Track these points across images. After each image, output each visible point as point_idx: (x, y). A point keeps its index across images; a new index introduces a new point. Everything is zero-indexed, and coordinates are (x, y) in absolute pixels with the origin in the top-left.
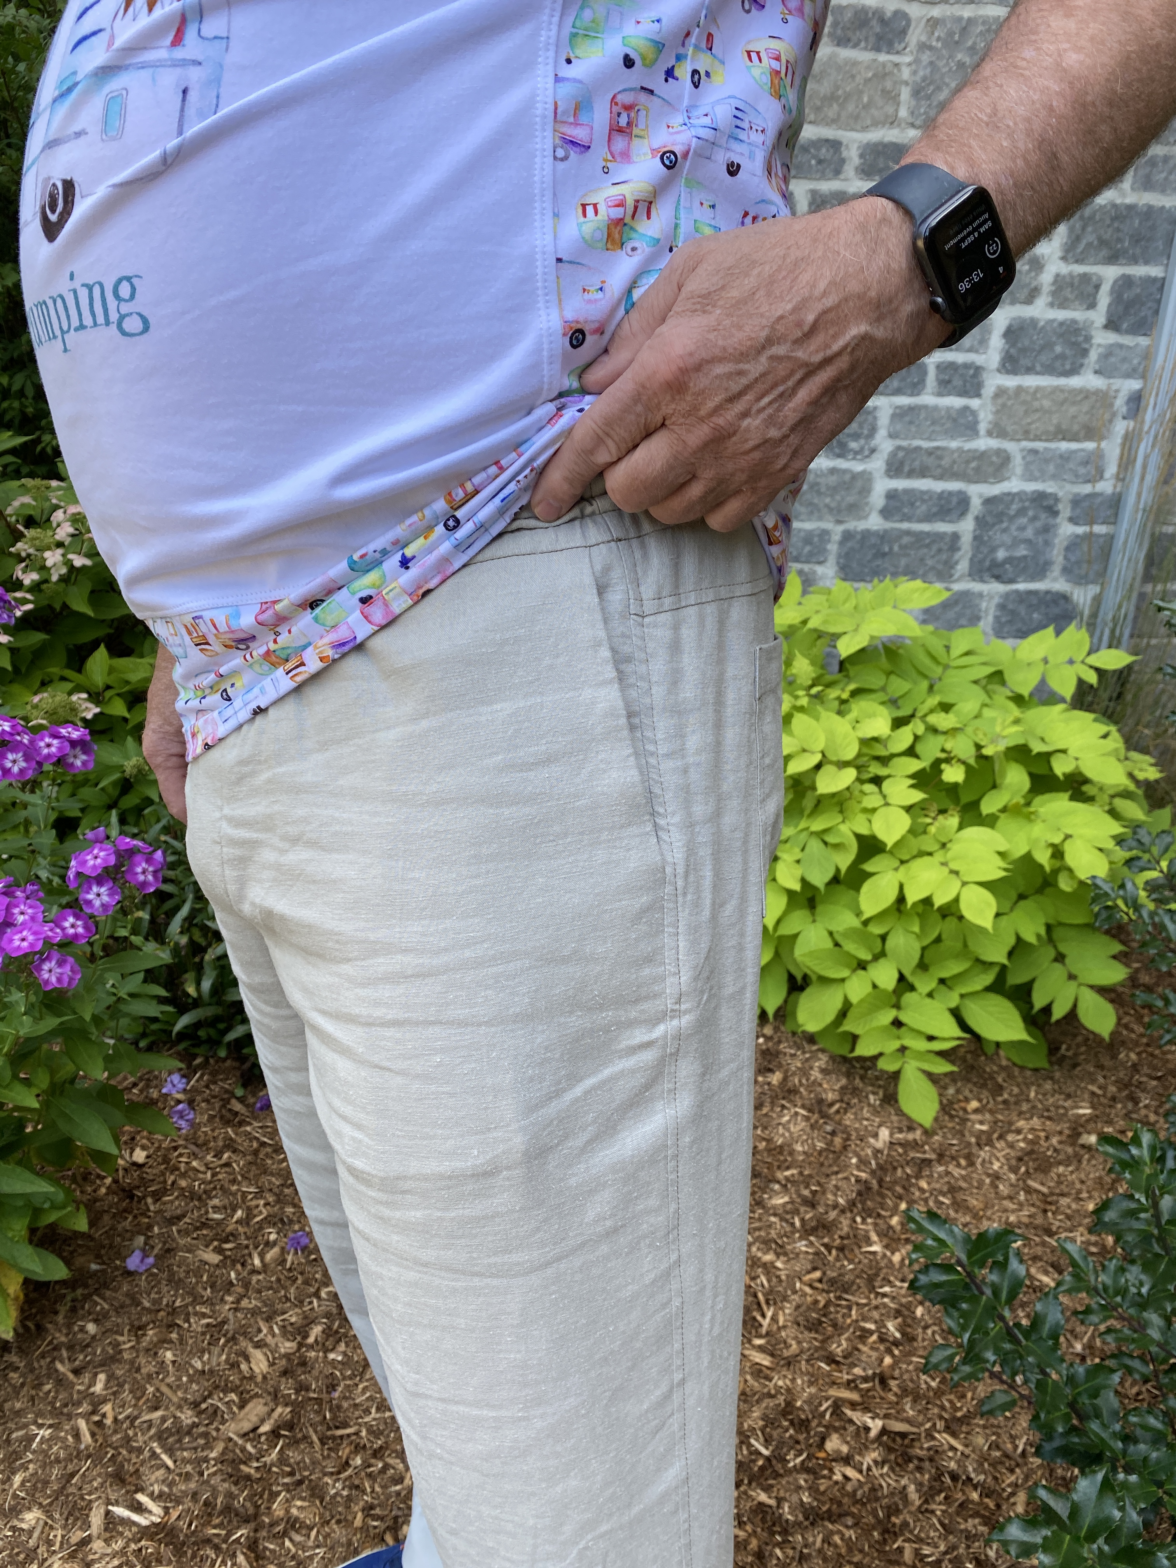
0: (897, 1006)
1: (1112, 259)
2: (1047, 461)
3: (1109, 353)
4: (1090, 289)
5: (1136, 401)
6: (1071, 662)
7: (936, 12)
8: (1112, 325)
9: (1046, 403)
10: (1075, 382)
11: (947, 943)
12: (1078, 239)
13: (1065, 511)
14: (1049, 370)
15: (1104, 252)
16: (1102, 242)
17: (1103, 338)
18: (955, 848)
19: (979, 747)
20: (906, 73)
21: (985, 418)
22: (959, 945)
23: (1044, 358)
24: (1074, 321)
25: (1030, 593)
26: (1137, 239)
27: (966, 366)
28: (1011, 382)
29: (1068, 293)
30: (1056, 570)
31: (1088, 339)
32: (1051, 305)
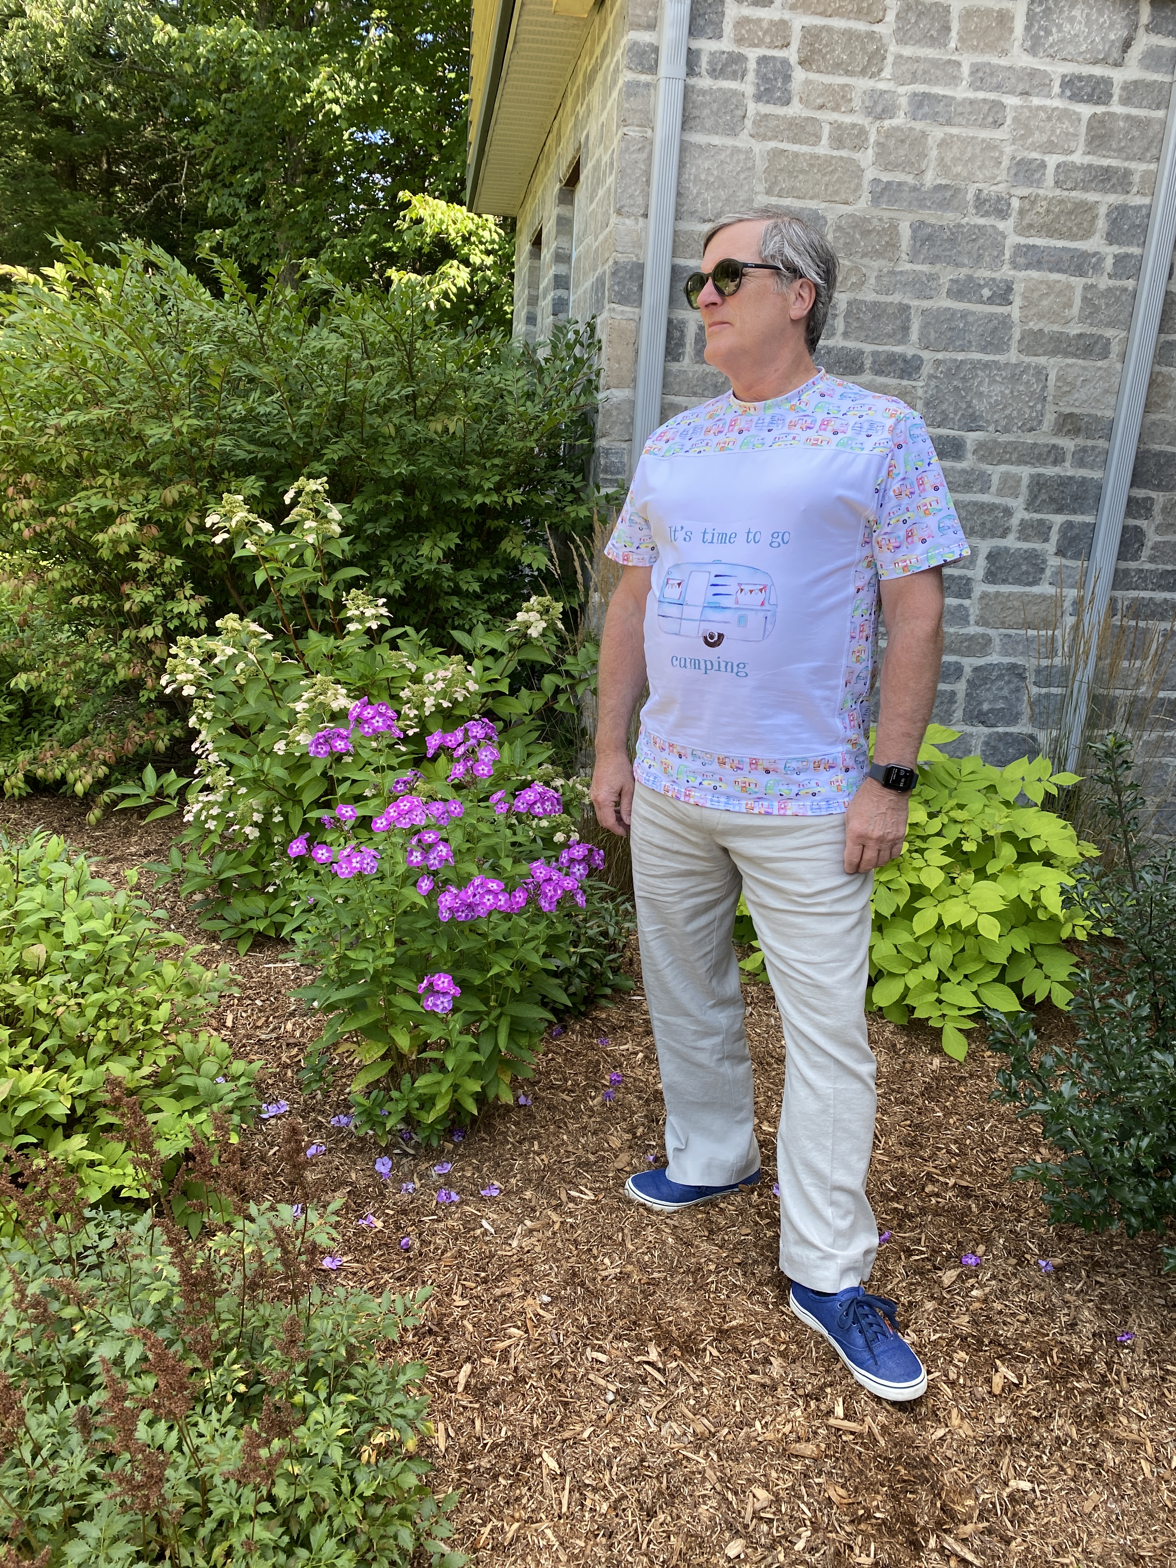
0: (939, 991)
1: (1059, 511)
2: (1018, 643)
3: (1058, 572)
4: (1046, 530)
5: (1078, 604)
6: (1039, 780)
7: (940, 356)
8: (1060, 552)
9: (1017, 604)
10: (1036, 590)
11: (968, 952)
12: (1036, 497)
13: (1031, 677)
14: (1018, 581)
15: (1054, 506)
16: (1052, 500)
17: (1054, 562)
18: (973, 893)
19: (984, 832)
20: (920, 392)
21: (974, 612)
22: (976, 953)
23: (1015, 573)
24: (1034, 550)
25: (1006, 734)
26: (1075, 498)
27: (961, 578)
28: (992, 589)
29: (1029, 531)
30: (1025, 718)
31: (1044, 561)
32: (1019, 539)
